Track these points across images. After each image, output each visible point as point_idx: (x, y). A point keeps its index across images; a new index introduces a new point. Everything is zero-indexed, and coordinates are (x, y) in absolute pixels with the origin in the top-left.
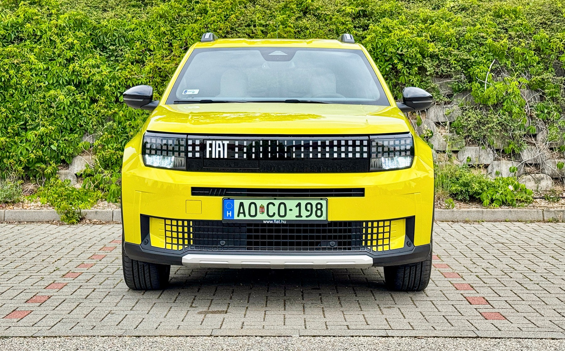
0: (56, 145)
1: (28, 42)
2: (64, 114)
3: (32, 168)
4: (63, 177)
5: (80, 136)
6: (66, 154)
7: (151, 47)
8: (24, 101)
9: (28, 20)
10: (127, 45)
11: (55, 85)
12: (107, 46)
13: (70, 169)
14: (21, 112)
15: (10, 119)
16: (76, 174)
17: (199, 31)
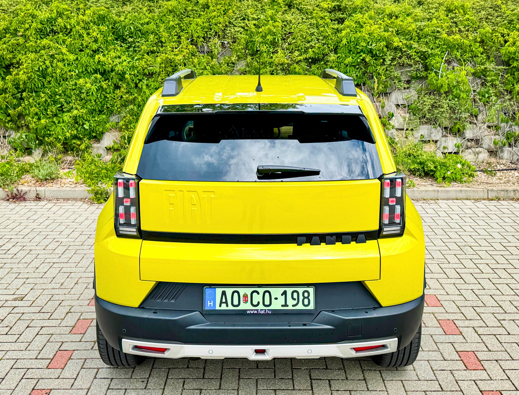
0: (88, 124)
1: (60, 35)
2: (93, 98)
3: (70, 144)
4: (95, 150)
5: (108, 116)
6: (96, 131)
7: (163, 40)
8: (59, 87)
9: (60, 14)
10: (143, 37)
11: (84, 73)
12: (127, 38)
13: (101, 143)
14: (58, 97)
15: (49, 103)
16: (106, 148)
17: (202, 25)
